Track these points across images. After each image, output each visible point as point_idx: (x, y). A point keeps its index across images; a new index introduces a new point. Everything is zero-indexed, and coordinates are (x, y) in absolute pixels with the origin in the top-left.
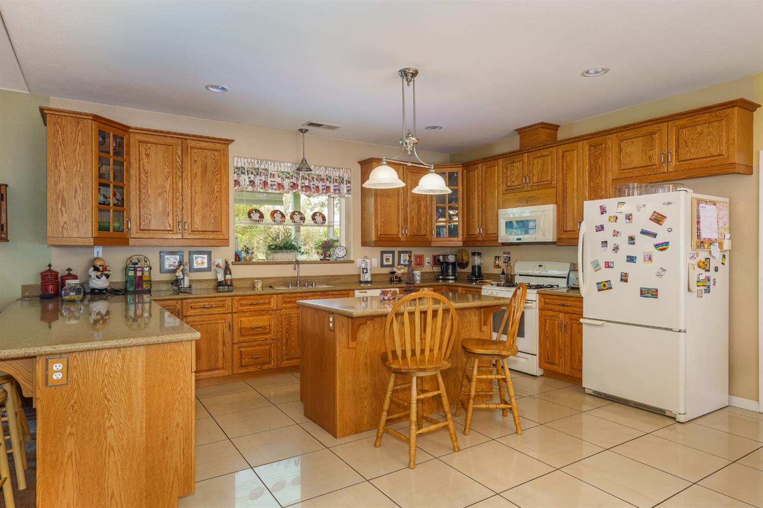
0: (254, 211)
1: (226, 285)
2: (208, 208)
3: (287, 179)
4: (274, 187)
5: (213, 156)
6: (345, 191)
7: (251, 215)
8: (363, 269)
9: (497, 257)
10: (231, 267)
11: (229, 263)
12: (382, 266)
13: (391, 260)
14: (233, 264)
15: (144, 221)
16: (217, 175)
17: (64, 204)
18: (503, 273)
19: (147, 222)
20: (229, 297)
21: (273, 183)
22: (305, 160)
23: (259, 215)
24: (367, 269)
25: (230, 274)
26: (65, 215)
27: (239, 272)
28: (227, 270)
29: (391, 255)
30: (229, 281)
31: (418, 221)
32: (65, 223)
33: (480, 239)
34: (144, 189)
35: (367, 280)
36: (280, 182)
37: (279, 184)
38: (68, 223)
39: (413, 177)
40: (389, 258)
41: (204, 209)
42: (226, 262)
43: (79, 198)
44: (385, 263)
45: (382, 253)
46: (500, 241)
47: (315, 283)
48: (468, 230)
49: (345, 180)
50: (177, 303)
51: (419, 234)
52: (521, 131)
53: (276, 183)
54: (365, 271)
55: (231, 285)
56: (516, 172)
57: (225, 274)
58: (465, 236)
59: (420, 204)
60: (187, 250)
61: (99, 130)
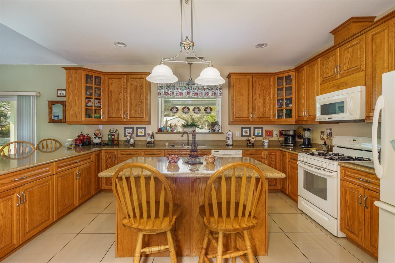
0: (174, 108)
1: (151, 144)
2: (138, 106)
3: (184, 90)
4: (178, 95)
5: (140, 81)
6: (219, 94)
7: (173, 109)
8: (227, 138)
9: (322, 132)
10: (155, 135)
11: (154, 133)
12: (242, 136)
13: (248, 133)
14: (156, 133)
15: (110, 113)
16: (142, 90)
17: (71, 107)
18: (325, 144)
19: (111, 114)
20: (139, 150)
21: (177, 93)
22: (191, 79)
23: (176, 109)
24: (229, 137)
25: (154, 138)
26: (72, 112)
27: (159, 137)
28: (152, 136)
29: (248, 130)
30: (152, 142)
31: (263, 109)
32: (72, 115)
33: (305, 119)
34: (110, 99)
35: (229, 144)
36: (181, 92)
37: (180, 93)
38: (73, 115)
39: (260, 83)
40: (247, 131)
41: (135, 107)
42: (153, 132)
43: (77, 104)
44: (244, 134)
45: (242, 128)
46: (316, 120)
47: (198, 144)
48: (298, 114)
49: (219, 88)
50: (115, 151)
51: (264, 117)
52: (335, 32)
53: (179, 93)
54: (228, 139)
55: (154, 143)
56: (330, 65)
57: (151, 138)
58: (297, 117)
59: (265, 99)
60: (135, 126)
61: (86, 74)
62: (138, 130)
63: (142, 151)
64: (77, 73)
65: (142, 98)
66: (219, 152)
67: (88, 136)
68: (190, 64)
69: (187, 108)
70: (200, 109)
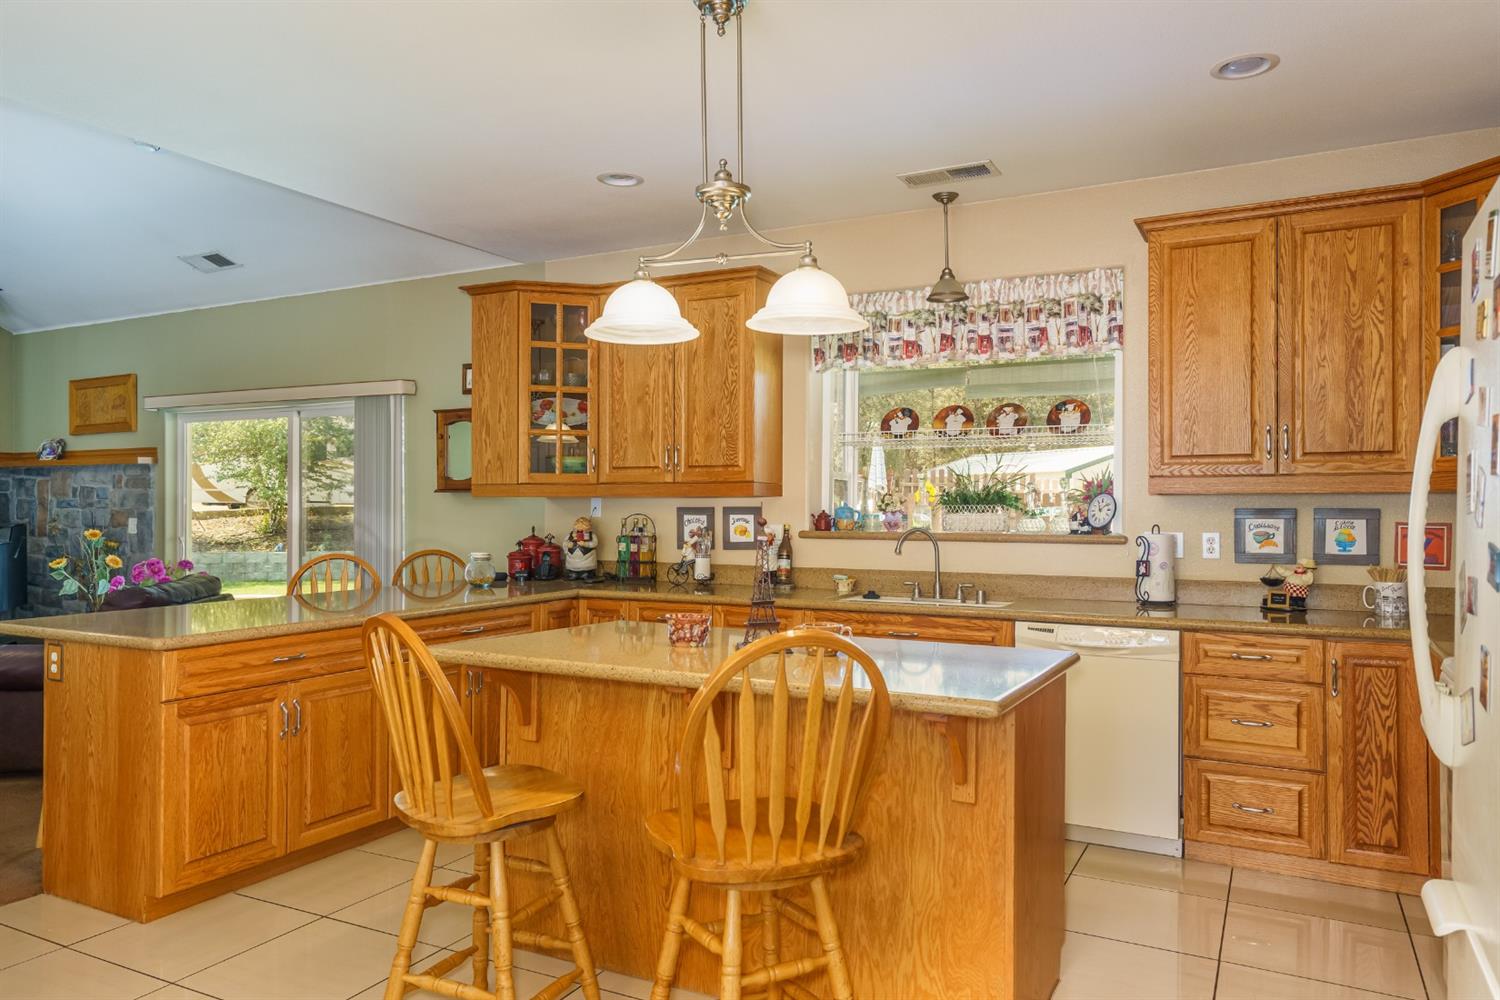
0: (900, 414)
1: (779, 582)
2: (716, 419)
3: (927, 329)
4: (897, 353)
5: (726, 310)
6: (1103, 334)
7: (892, 423)
8: (1139, 563)
10: (797, 543)
11: (791, 532)
12: (1241, 555)
13: (1280, 538)
14: (803, 535)
15: (617, 451)
16: (732, 346)
17: (488, 433)
19: (621, 453)
21: (895, 343)
22: (951, 274)
23: (908, 421)
24: (1147, 563)
25: (789, 557)
26: (489, 450)
27: (814, 554)
28: (786, 549)
29: (1280, 523)
30: (784, 573)
31: (1350, 402)
32: (489, 462)
34: (618, 393)
35: (1146, 597)
36: (913, 339)
37: (908, 343)
38: (492, 462)
39: (1327, 251)
40: (1271, 531)
41: (708, 421)
42: (786, 531)
43: (504, 421)
44: (1252, 546)
45: (1242, 515)
47: (984, 593)
49: (1105, 301)
51: (1354, 447)
53: (901, 342)
54: (1142, 570)
55: (790, 580)
57: (780, 556)
59: (1360, 342)
60: (719, 504)
61: (532, 304)
62: (731, 521)
63: (717, 611)
64: (503, 303)
65: (732, 382)
66: (1051, 631)
67: (553, 541)
68: (942, 201)
69: (960, 411)
70: (1023, 415)
